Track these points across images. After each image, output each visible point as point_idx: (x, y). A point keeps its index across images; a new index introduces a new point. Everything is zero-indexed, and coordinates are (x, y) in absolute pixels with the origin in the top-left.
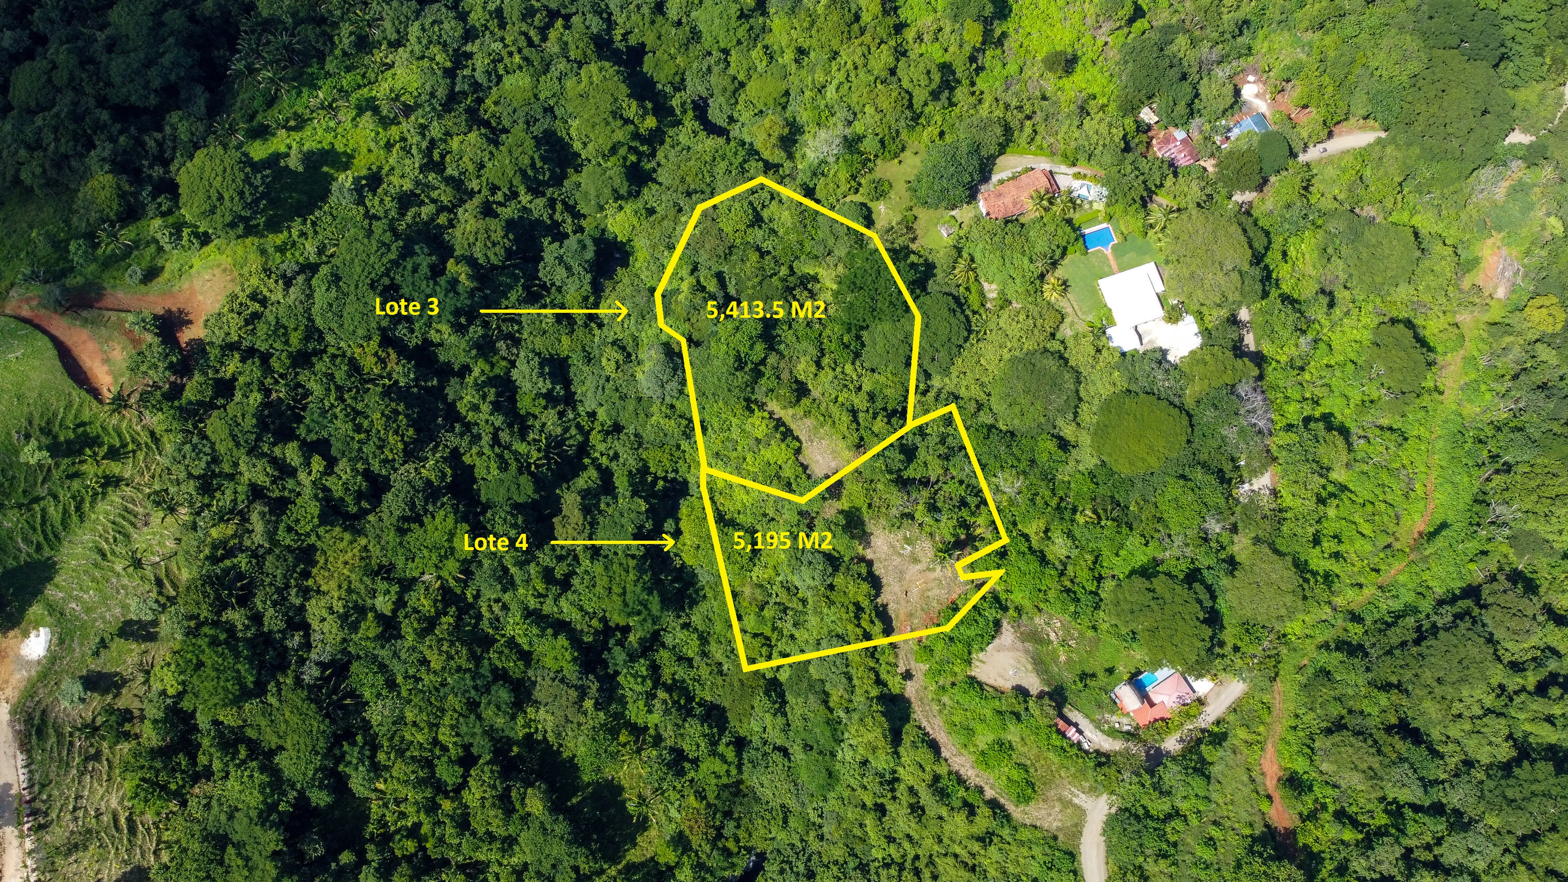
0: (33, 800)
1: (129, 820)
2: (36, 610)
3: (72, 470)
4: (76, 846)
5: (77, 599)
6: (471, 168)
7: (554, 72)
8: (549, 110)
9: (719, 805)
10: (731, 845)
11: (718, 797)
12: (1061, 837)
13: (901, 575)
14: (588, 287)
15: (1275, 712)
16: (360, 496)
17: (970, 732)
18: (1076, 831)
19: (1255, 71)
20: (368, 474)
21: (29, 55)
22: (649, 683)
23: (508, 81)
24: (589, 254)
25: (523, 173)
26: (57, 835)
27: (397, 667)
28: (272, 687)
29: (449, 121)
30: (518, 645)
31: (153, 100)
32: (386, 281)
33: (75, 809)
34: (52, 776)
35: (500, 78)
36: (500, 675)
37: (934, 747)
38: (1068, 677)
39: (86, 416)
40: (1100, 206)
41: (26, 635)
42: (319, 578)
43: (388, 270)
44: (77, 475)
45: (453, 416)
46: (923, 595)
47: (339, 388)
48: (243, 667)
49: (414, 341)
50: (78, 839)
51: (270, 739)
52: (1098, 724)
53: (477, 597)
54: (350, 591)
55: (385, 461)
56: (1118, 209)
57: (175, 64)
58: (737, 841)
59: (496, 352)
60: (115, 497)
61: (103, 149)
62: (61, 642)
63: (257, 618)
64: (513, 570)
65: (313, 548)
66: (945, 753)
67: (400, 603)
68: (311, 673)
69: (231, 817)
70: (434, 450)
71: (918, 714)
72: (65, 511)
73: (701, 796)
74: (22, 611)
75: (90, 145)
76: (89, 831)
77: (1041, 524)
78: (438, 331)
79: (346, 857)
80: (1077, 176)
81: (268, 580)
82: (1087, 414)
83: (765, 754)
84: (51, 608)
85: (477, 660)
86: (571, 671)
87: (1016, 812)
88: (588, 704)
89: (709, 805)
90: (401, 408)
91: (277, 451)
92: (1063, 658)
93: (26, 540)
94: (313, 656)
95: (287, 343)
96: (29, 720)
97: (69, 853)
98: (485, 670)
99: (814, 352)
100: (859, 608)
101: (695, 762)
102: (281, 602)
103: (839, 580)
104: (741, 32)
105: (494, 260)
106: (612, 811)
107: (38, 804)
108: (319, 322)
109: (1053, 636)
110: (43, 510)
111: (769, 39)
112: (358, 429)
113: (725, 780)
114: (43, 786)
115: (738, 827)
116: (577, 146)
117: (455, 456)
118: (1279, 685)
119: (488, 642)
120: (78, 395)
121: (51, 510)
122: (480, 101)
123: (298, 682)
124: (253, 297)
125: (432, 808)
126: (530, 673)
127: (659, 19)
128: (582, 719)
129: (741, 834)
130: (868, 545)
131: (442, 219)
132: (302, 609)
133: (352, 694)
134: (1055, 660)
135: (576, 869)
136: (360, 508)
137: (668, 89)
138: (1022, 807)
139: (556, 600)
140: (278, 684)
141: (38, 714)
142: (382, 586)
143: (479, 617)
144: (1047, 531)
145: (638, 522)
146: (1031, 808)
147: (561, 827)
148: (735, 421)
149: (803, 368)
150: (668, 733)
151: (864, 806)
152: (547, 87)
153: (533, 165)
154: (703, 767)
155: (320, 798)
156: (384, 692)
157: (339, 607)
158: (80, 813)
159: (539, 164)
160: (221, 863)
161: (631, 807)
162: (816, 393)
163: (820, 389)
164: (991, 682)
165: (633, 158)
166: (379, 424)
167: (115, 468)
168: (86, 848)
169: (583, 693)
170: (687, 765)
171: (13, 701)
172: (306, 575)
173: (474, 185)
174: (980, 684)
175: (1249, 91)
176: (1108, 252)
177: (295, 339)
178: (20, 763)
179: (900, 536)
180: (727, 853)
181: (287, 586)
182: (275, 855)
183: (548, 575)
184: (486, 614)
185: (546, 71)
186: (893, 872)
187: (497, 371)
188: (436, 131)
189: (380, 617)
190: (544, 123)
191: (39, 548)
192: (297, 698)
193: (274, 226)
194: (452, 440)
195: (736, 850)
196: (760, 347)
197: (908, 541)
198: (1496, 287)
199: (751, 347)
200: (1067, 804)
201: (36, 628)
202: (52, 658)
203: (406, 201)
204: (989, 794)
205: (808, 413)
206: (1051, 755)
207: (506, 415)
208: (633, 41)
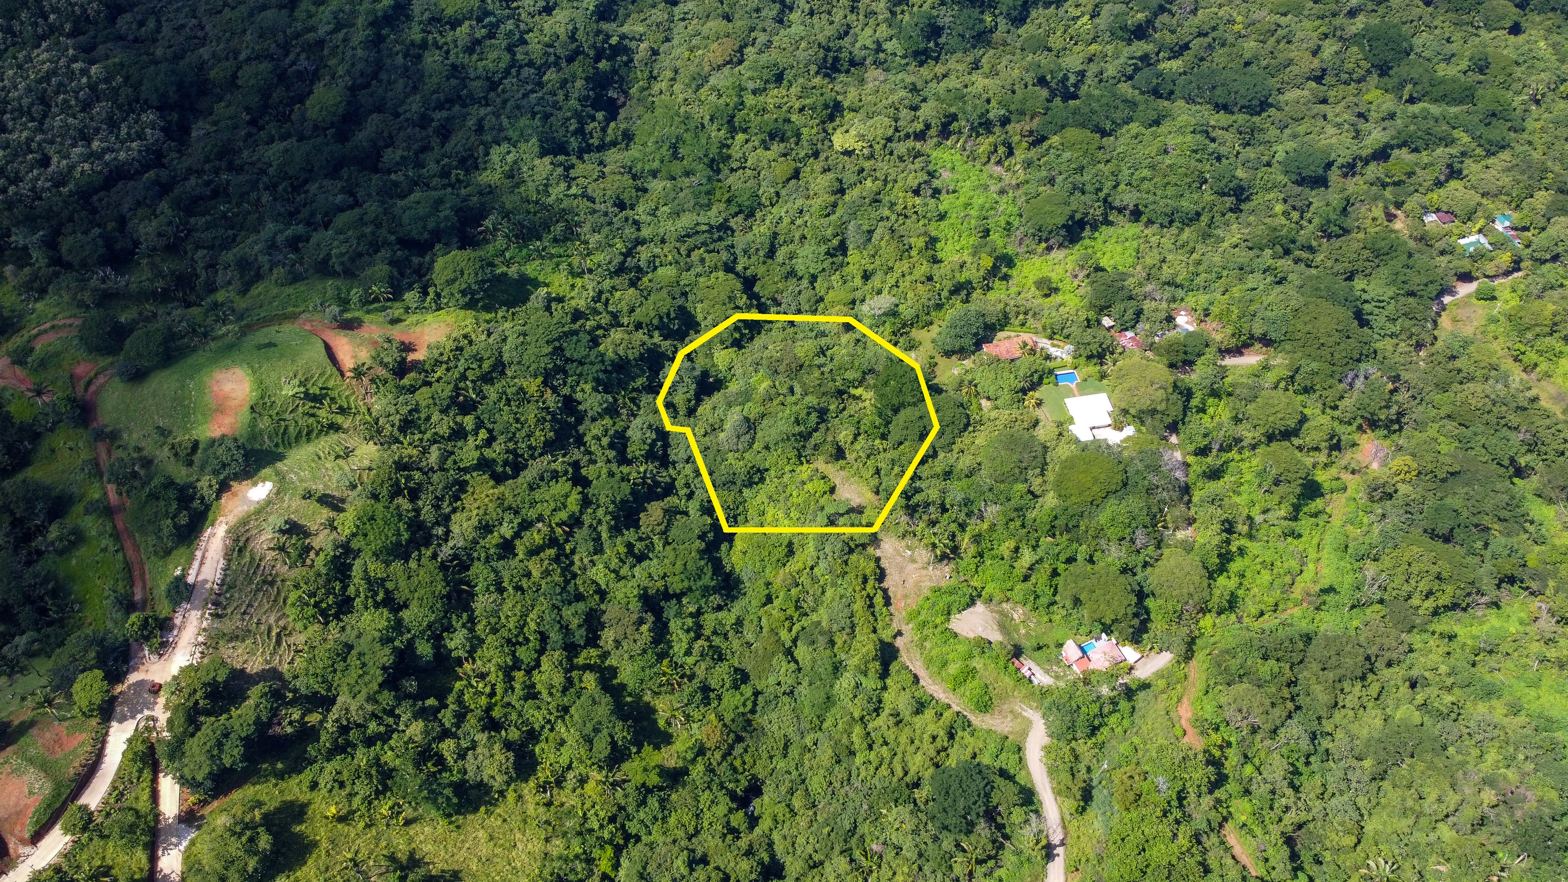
0: (219, 595)
1: (279, 635)
2: (267, 471)
3: (311, 411)
4: (237, 637)
5: (296, 473)
6: (625, 309)
7: (693, 272)
8: (685, 294)
9: (733, 727)
10: (737, 763)
11: (733, 720)
12: (1011, 737)
13: (901, 569)
14: (692, 392)
15: (1191, 679)
16: (506, 463)
17: (945, 664)
18: (1025, 733)
19: (1185, 310)
20: (514, 452)
21: (351, 207)
22: (692, 634)
23: (660, 271)
24: (697, 373)
25: (661, 318)
26: (228, 626)
27: (506, 576)
28: (415, 554)
29: (617, 281)
30: (598, 585)
31: (426, 236)
32: (557, 344)
33: (244, 613)
34: (238, 583)
35: (655, 268)
36: (580, 597)
37: (916, 679)
38: (1026, 644)
39: (331, 384)
40: (1068, 359)
41: (255, 484)
42: (467, 500)
43: (560, 338)
44: (313, 415)
45: (580, 441)
46: (917, 584)
47: (508, 401)
48: (402, 526)
49: (566, 391)
50: (240, 633)
51: (400, 597)
52: (1047, 672)
53: (573, 552)
54: (486, 514)
55: (530, 447)
56: (1082, 360)
57: (447, 218)
58: (744, 763)
59: (619, 414)
60: (333, 437)
61: (384, 253)
62: (278, 493)
63: (418, 511)
64: (605, 535)
65: (466, 483)
66: (922, 683)
67: (517, 535)
68: (446, 551)
69: (359, 636)
70: (564, 456)
71: (904, 657)
72: (300, 432)
73: (720, 718)
74: (258, 470)
75: (377, 251)
76: (249, 631)
77: (1011, 544)
78: (583, 390)
79: (431, 702)
80: (1054, 346)
81: (431, 488)
82: (1050, 476)
83: (776, 697)
84: (278, 473)
85: (567, 582)
86: (635, 605)
87: (977, 720)
88: (644, 628)
89: (725, 725)
90: (549, 417)
91: (459, 419)
92: (1023, 631)
93: (270, 438)
94: (451, 544)
95: (480, 367)
96: (237, 540)
97: (231, 640)
98: (571, 588)
99: (853, 429)
100: (865, 580)
101: (719, 698)
102: (437, 507)
103: (854, 557)
104: (826, 264)
105: (631, 357)
106: (645, 724)
107: (222, 599)
108: (506, 357)
109: (1015, 616)
110: (287, 426)
111: (846, 270)
112: (517, 421)
113: (741, 710)
114: (230, 588)
115: (746, 751)
116: (700, 317)
117: (576, 465)
118: (1194, 663)
119: (575, 576)
120: (330, 369)
121: (291, 429)
122: (639, 279)
123: (435, 556)
124: (465, 336)
125: (509, 678)
126: (603, 607)
127: (770, 261)
128: (637, 636)
129: (747, 758)
130: (878, 547)
131: (600, 332)
132: (447, 518)
133: (468, 584)
134: (1017, 631)
135: (612, 737)
136: (504, 472)
137: (769, 302)
138: (981, 716)
139: (633, 567)
140: (420, 555)
141: (243, 539)
142: (508, 516)
143: (572, 563)
144: (1017, 549)
145: (704, 529)
146: (987, 717)
147: (606, 699)
148: (788, 468)
149: (844, 435)
150: (701, 671)
151: (853, 718)
152: (687, 278)
153: (668, 315)
154: (725, 701)
155: (424, 649)
156: (492, 588)
157: (475, 521)
158: (247, 618)
159: (673, 315)
160: (344, 660)
161: (661, 723)
162: (851, 457)
163: (854, 455)
164: (964, 634)
165: (737, 335)
166: (532, 421)
167: (339, 419)
168: (243, 641)
169: (641, 622)
170: (712, 695)
171: (232, 524)
172: (457, 498)
173: (625, 321)
174: (956, 635)
175: (1182, 320)
176: (1073, 386)
177: (486, 365)
178: (221, 565)
179: (903, 543)
180: (735, 770)
181: (442, 499)
182: (384, 668)
183: (630, 546)
184: (578, 563)
185: (688, 270)
186: (872, 769)
187: (617, 427)
188: (607, 284)
189: (502, 537)
190: (680, 301)
191: (277, 445)
192: (431, 566)
193: (488, 309)
194: (576, 454)
195: (741, 770)
196: (814, 417)
197: (909, 548)
198: (1371, 463)
199: (809, 414)
200: (1016, 715)
201: (264, 481)
202: (269, 502)
203: (577, 315)
204: (956, 708)
205: (842, 468)
206: (1007, 679)
207: (618, 453)
208: (749, 273)
